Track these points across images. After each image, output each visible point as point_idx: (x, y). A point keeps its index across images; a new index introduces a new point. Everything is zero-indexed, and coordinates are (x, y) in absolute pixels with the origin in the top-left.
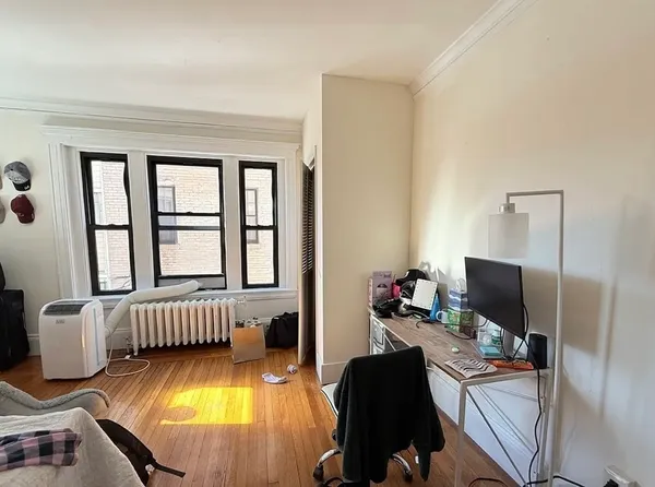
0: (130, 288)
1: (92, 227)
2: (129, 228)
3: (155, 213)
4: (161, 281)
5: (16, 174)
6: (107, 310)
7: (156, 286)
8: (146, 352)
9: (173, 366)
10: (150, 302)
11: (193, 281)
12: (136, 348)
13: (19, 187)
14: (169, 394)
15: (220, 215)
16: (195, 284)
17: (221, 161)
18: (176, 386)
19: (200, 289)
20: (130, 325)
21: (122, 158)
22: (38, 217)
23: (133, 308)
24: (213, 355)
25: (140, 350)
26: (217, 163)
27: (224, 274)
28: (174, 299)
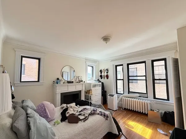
0: (123, 93)
1: (117, 80)
2: (123, 80)
3: (129, 76)
4: (129, 93)
5: (106, 71)
6: (118, 97)
7: (128, 94)
8: (125, 109)
9: (131, 115)
10: (127, 97)
11: (137, 94)
12: (123, 108)
13: (107, 73)
14: (129, 121)
15: (145, 76)
16: (138, 95)
17: (145, 61)
18: (130, 120)
19: (139, 97)
20: (122, 102)
21: (122, 65)
22: (109, 78)
23: (123, 98)
24: (142, 116)
25: (124, 108)
26: (144, 62)
27: (147, 93)
28: (132, 98)
